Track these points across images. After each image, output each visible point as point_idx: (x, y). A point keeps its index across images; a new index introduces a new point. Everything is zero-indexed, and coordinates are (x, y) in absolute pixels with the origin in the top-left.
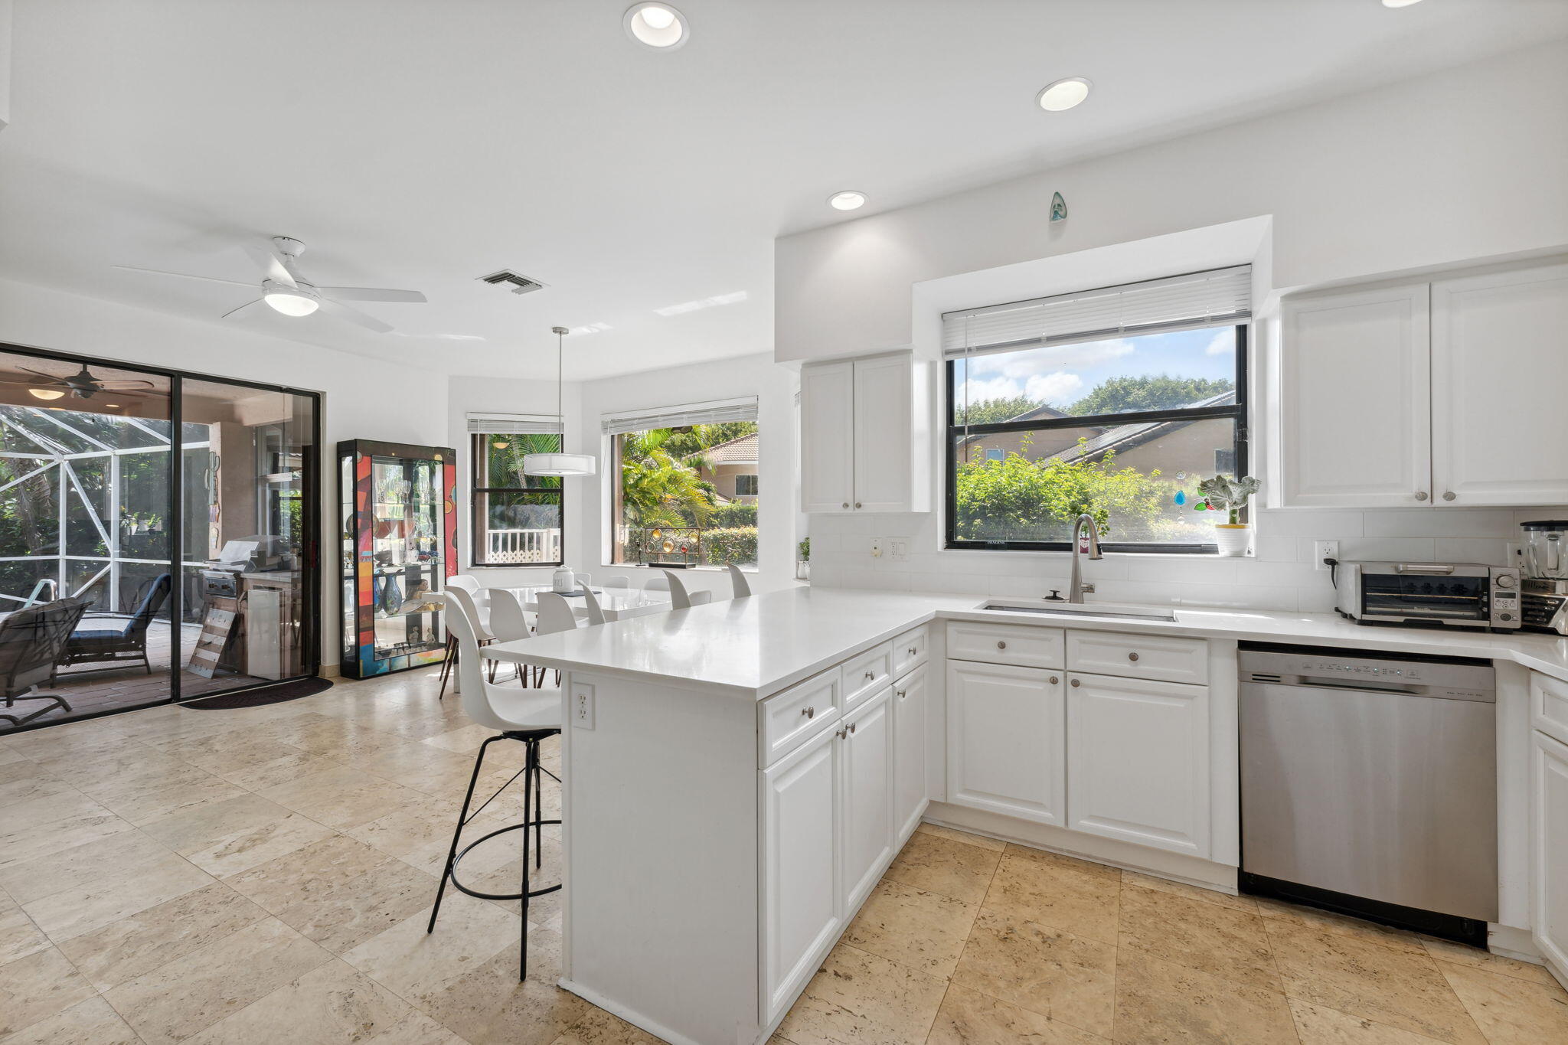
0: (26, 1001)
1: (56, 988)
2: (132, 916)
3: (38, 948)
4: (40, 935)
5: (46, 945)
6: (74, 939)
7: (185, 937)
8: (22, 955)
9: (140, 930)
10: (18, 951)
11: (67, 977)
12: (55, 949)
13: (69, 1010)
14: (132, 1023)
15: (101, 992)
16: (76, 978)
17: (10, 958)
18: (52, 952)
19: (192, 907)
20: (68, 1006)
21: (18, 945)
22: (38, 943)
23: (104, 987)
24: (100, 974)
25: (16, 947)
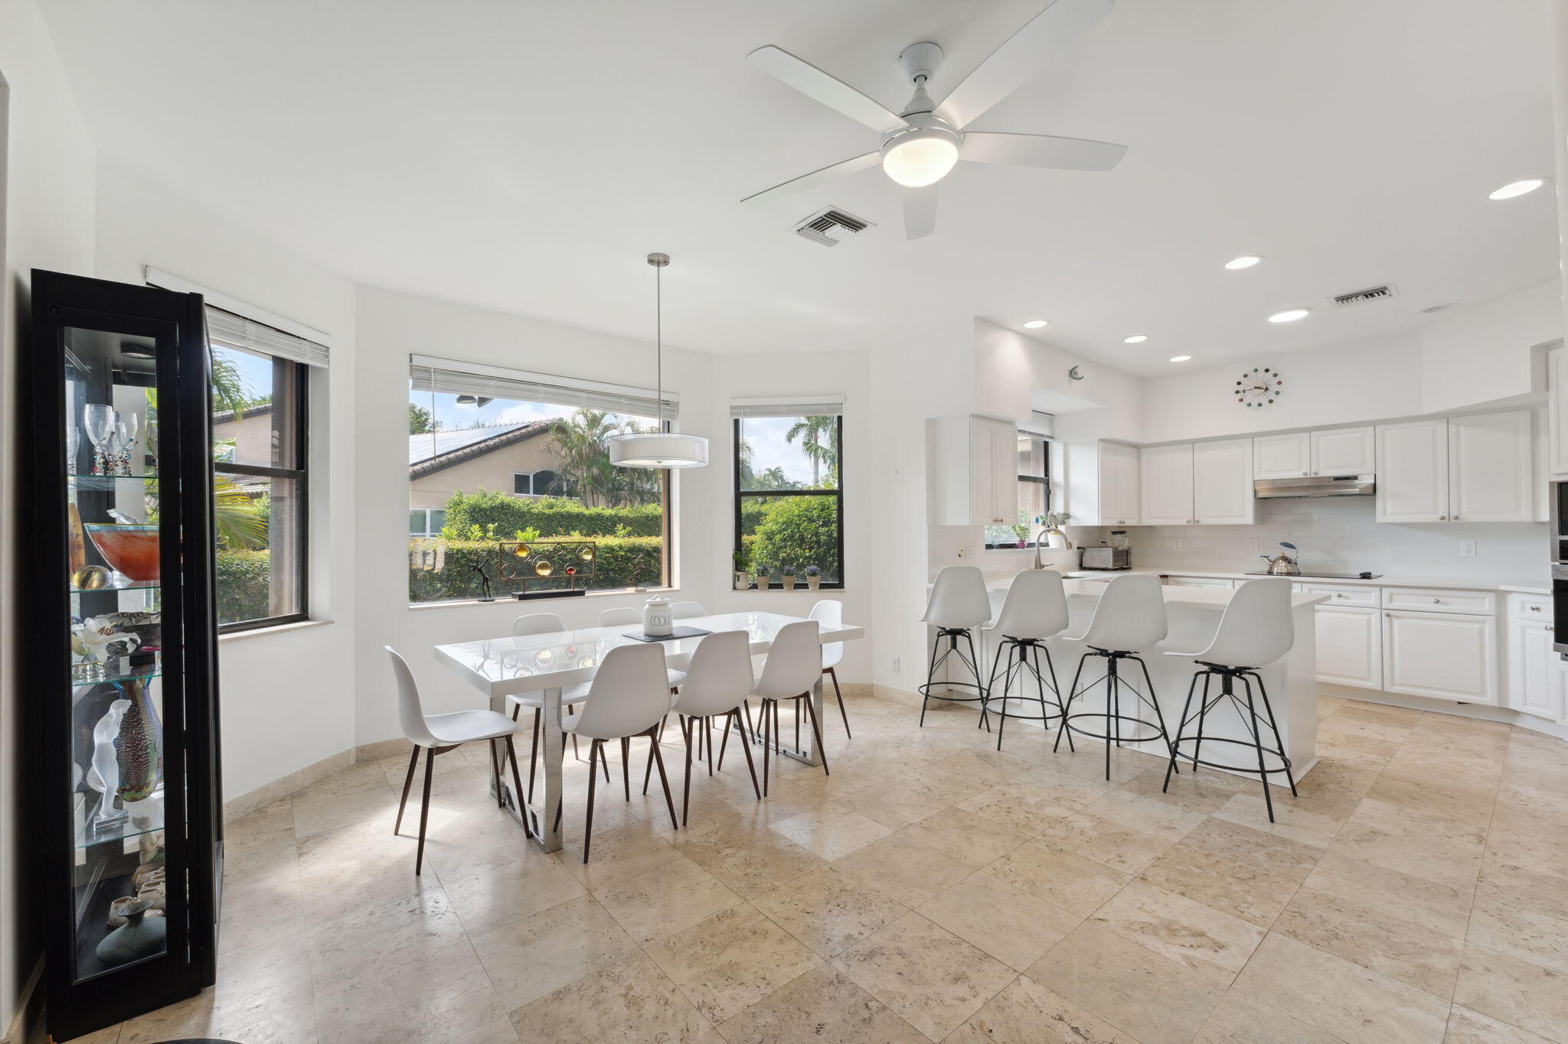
0: (1517, 980)
1: (1489, 970)
2: (1367, 967)
3: (1467, 1014)
4: (1452, 1024)
5: (1458, 1011)
6: (1431, 992)
7: (1367, 922)
8: (1485, 1020)
9: (1380, 953)
10: (1487, 1027)
11: (1472, 970)
12: (1456, 999)
13: (1495, 950)
14: (1467, 914)
15: (1463, 942)
16: (1467, 964)
17: (1498, 1026)
18: (1460, 998)
19: (1324, 933)
20: (1492, 952)
21: (1480, 1033)
22: (1463, 1018)
23: (1457, 944)
24: (1450, 952)
25: (1484, 1032)
